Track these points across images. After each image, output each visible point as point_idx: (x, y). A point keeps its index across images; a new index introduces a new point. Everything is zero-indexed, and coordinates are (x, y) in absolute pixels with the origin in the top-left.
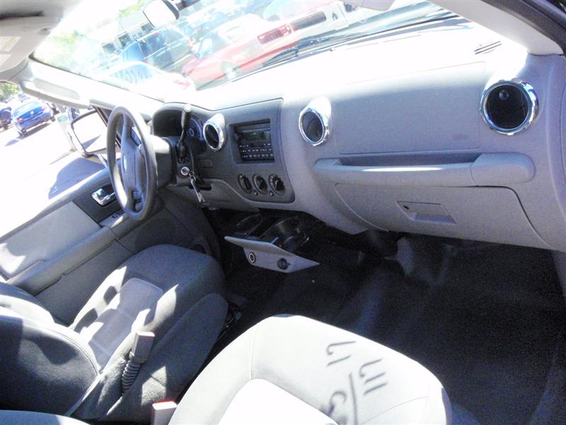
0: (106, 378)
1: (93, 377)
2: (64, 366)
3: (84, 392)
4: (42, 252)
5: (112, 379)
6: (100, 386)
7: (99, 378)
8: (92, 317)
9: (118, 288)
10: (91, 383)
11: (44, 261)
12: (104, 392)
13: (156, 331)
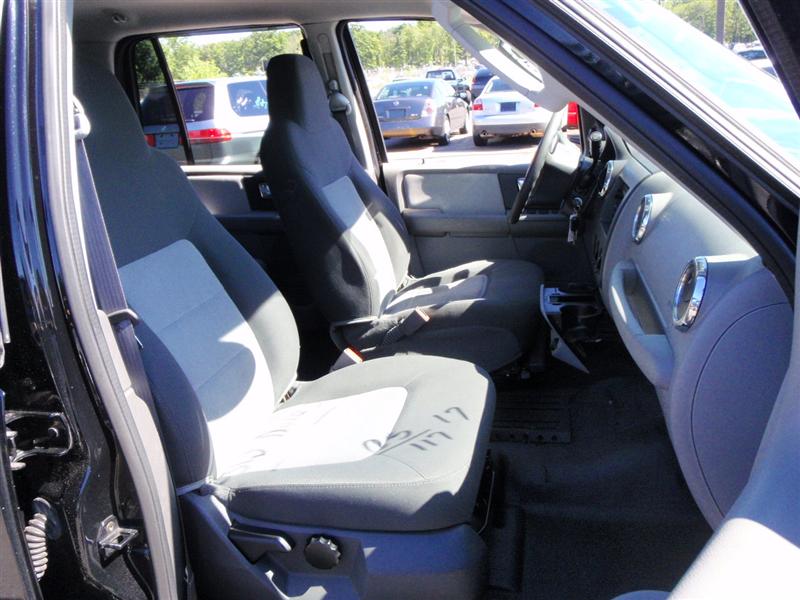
0: (378, 324)
1: (366, 314)
2: (350, 287)
3: (353, 318)
4: (445, 205)
5: (380, 328)
6: (368, 325)
7: (373, 319)
8: (435, 283)
9: (471, 275)
10: (362, 317)
11: (442, 212)
12: (369, 333)
13: (433, 319)
